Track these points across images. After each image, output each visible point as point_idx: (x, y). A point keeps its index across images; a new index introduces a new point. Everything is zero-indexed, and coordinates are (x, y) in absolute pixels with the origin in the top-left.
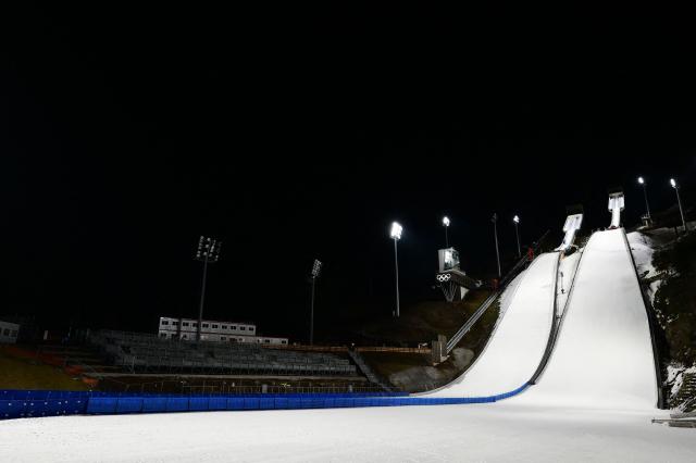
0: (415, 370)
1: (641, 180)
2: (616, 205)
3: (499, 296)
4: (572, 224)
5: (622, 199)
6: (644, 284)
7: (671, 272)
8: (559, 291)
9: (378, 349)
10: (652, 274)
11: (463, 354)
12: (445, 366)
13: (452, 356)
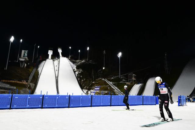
1: (70, 48)
2: (60, 51)
3: (37, 69)
4: (50, 53)
5: (61, 50)
6: (75, 72)
7: (81, 70)
8: (56, 70)
9: (11, 81)
10: (76, 70)
11: (32, 85)
12: (30, 88)
13: (30, 85)
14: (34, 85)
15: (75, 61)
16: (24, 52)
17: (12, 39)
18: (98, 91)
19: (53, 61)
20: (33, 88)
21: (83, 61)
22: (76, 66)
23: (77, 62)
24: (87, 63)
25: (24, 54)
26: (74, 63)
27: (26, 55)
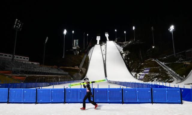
0: (76, 74)
1: (116, 30)
2: (107, 35)
3: (88, 55)
4: (98, 38)
5: (108, 34)
6: (122, 54)
7: (128, 52)
8: (103, 55)
9: (66, 67)
10: (122, 52)
11: (84, 69)
12: (81, 72)
13: (82, 70)
14: (85, 69)
15: (122, 43)
16: (76, 41)
17: (65, 32)
18: (148, 74)
19: (101, 46)
20: (84, 72)
21: (129, 43)
22: (122, 49)
23: (124, 44)
24: (134, 43)
25: (76, 43)
26: (120, 45)
27: (77, 43)
